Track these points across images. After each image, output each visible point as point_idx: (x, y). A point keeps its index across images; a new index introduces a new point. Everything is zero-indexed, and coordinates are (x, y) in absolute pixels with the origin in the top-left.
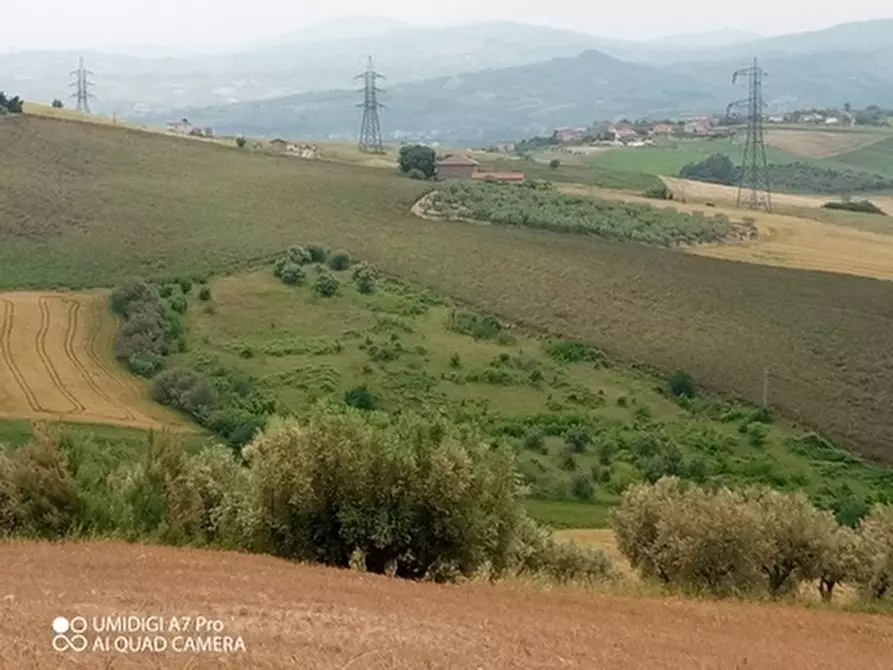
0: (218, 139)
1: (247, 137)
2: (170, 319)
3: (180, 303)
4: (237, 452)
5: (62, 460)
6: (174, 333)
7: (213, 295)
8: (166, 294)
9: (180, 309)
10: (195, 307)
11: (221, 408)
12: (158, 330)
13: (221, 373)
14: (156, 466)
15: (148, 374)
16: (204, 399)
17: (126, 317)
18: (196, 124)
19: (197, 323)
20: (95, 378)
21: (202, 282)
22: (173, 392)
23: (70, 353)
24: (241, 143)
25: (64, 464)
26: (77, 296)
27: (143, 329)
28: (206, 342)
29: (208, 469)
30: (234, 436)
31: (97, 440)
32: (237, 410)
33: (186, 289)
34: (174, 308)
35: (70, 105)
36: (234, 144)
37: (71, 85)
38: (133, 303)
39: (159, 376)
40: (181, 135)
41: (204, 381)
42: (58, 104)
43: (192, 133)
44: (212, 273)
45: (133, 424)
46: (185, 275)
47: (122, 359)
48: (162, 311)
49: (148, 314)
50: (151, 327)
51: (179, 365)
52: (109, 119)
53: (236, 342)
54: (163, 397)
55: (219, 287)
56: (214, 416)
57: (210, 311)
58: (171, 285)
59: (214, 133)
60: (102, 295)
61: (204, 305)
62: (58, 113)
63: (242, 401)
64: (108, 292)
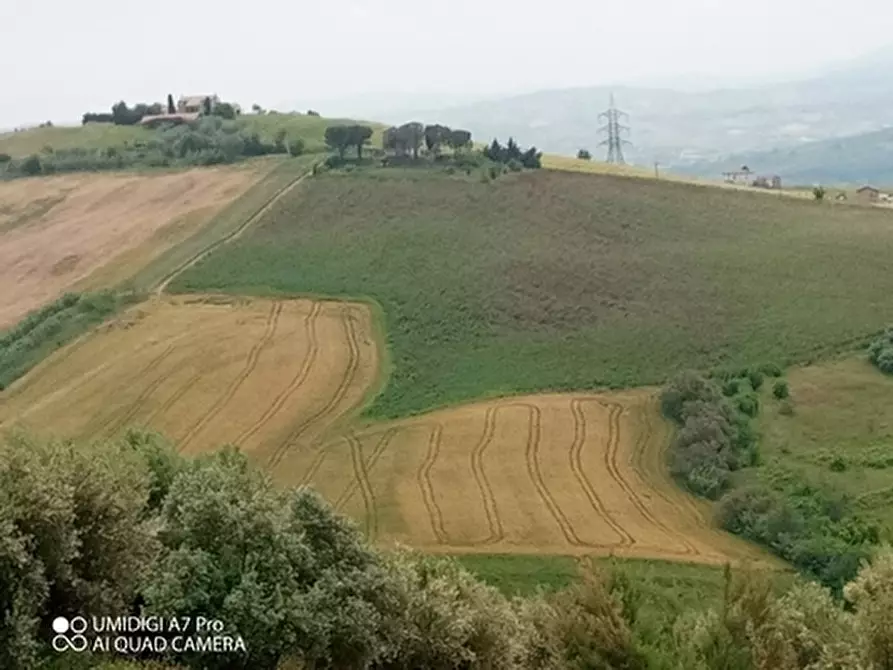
0: (787, 189)
1: (826, 187)
2: (736, 422)
3: (748, 403)
4: (836, 591)
5: (614, 605)
6: (743, 442)
7: (791, 391)
8: (732, 391)
9: (750, 411)
10: (768, 407)
11: (808, 537)
12: (724, 439)
13: (807, 492)
14: (735, 611)
15: (712, 495)
16: (785, 524)
17: (682, 423)
18: (758, 173)
19: (772, 428)
20: (645, 500)
21: (777, 375)
22: (746, 517)
23: (613, 471)
24: (819, 194)
25: (617, 611)
26: (620, 397)
27: (703, 436)
28: (784, 452)
29: (799, 614)
30: (830, 572)
31: (658, 580)
32: (829, 539)
33: (756, 385)
34: (741, 408)
35: (600, 157)
36: (811, 196)
37: (599, 131)
38: (687, 404)
39: (726, 498)
40: (740, 188)
41: (784, 501)
42: (584, 155)
43: (755, 184)
44: (788, 364)
45: (696, 559)
46: (753, 367)
47: (680, 477)
48: (726, 412)
49: (708, 417)
50: (714, 433)
51: (750, 484)
52: (648, 172)
53: (826, 451)
54: (733, 524)
55: (797, 381)
56: (800, 547)
57: (788, 412)
58: (736, 380)
59: (783, 182)
60: (650, 395)
61: (780, 404)
62: (585, 167)
63: (834, 527)
64: (658, 390)
